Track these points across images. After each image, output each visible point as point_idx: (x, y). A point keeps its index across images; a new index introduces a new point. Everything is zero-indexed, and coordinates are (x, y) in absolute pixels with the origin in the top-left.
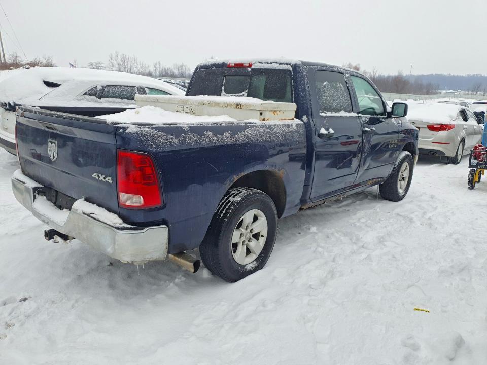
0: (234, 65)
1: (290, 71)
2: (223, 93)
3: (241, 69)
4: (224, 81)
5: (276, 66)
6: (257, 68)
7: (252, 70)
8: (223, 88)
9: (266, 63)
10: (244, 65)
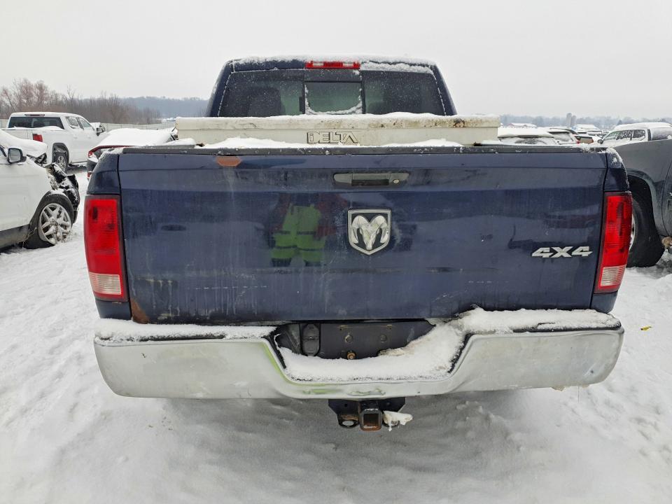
0: (322, 64)
1: (430, 75)
2: (308, 110)
3: (339, 71)
4: (306, 91)
5: (406, 68)
6: (371, 70)
7: (362, 73)
8: (307, 103)
9: (385, 63)
10: (344, 65)
